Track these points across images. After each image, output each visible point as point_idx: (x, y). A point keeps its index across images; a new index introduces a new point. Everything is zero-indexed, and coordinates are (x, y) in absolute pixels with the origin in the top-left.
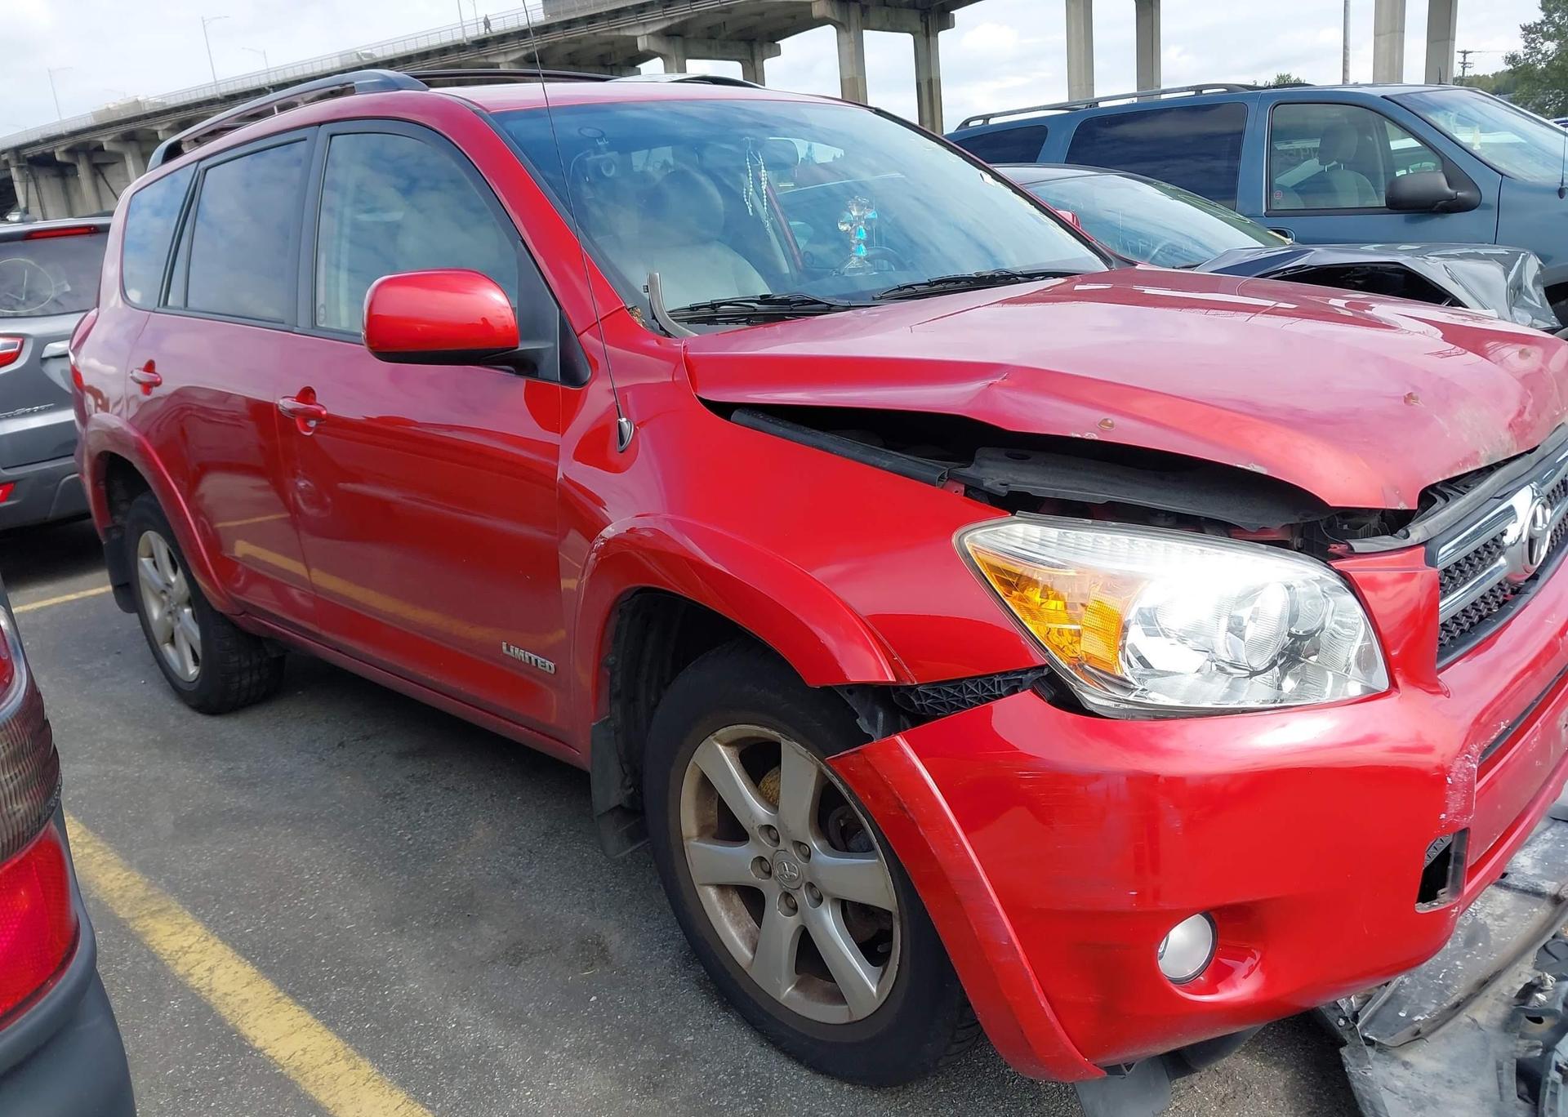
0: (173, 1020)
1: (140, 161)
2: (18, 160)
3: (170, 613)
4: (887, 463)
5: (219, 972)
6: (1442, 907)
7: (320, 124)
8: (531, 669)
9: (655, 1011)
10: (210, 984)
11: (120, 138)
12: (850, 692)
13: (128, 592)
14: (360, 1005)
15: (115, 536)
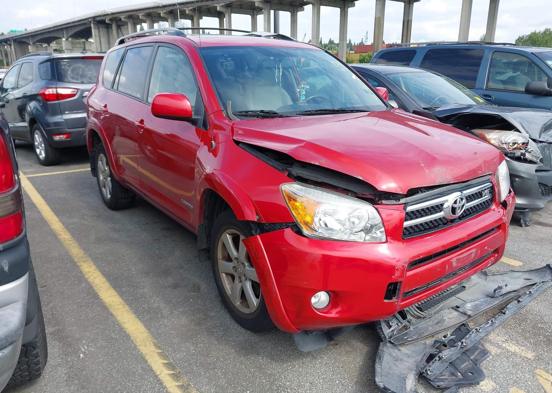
0: (82, 289)
1: (133, 25)
2: (94, 21)
3: (105, 179)
4: (271, 164)
5: (96, 279)
6: (392, 301)
7: (157, 42)
8: (188, 207)
9: (207, 306)
10: (93, 281)
11: (127, 17)
12: (253, 223)
13: (95, 171)
14: (130, 292)
15: (93, 154)
